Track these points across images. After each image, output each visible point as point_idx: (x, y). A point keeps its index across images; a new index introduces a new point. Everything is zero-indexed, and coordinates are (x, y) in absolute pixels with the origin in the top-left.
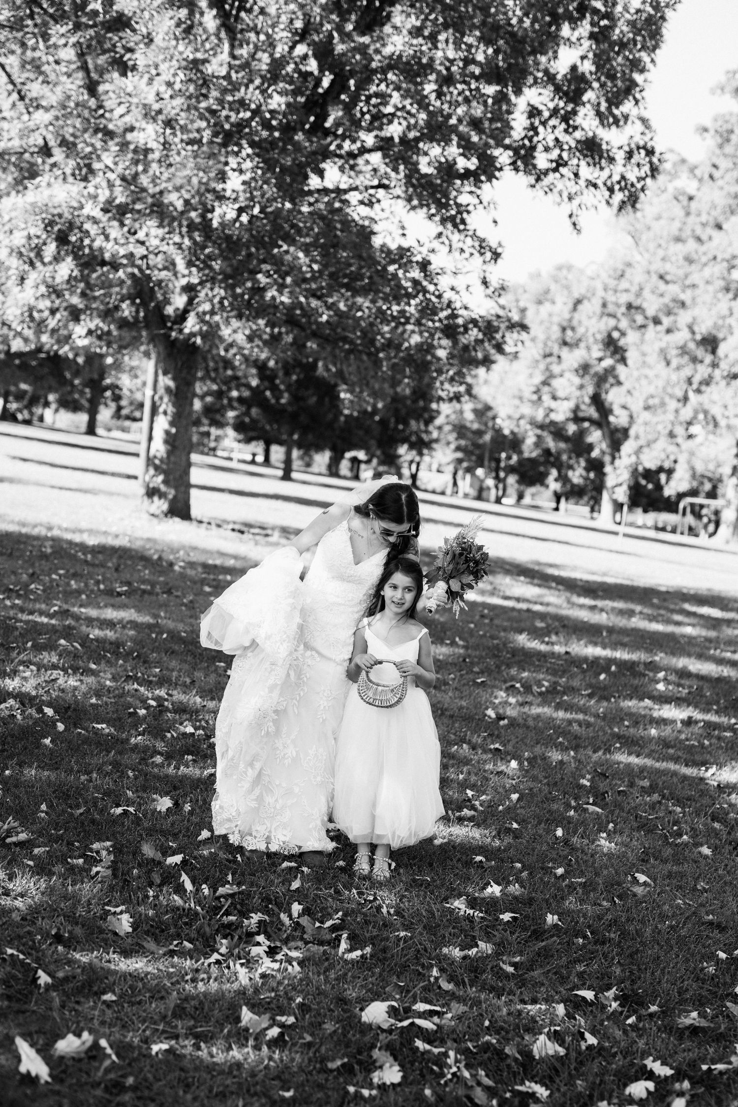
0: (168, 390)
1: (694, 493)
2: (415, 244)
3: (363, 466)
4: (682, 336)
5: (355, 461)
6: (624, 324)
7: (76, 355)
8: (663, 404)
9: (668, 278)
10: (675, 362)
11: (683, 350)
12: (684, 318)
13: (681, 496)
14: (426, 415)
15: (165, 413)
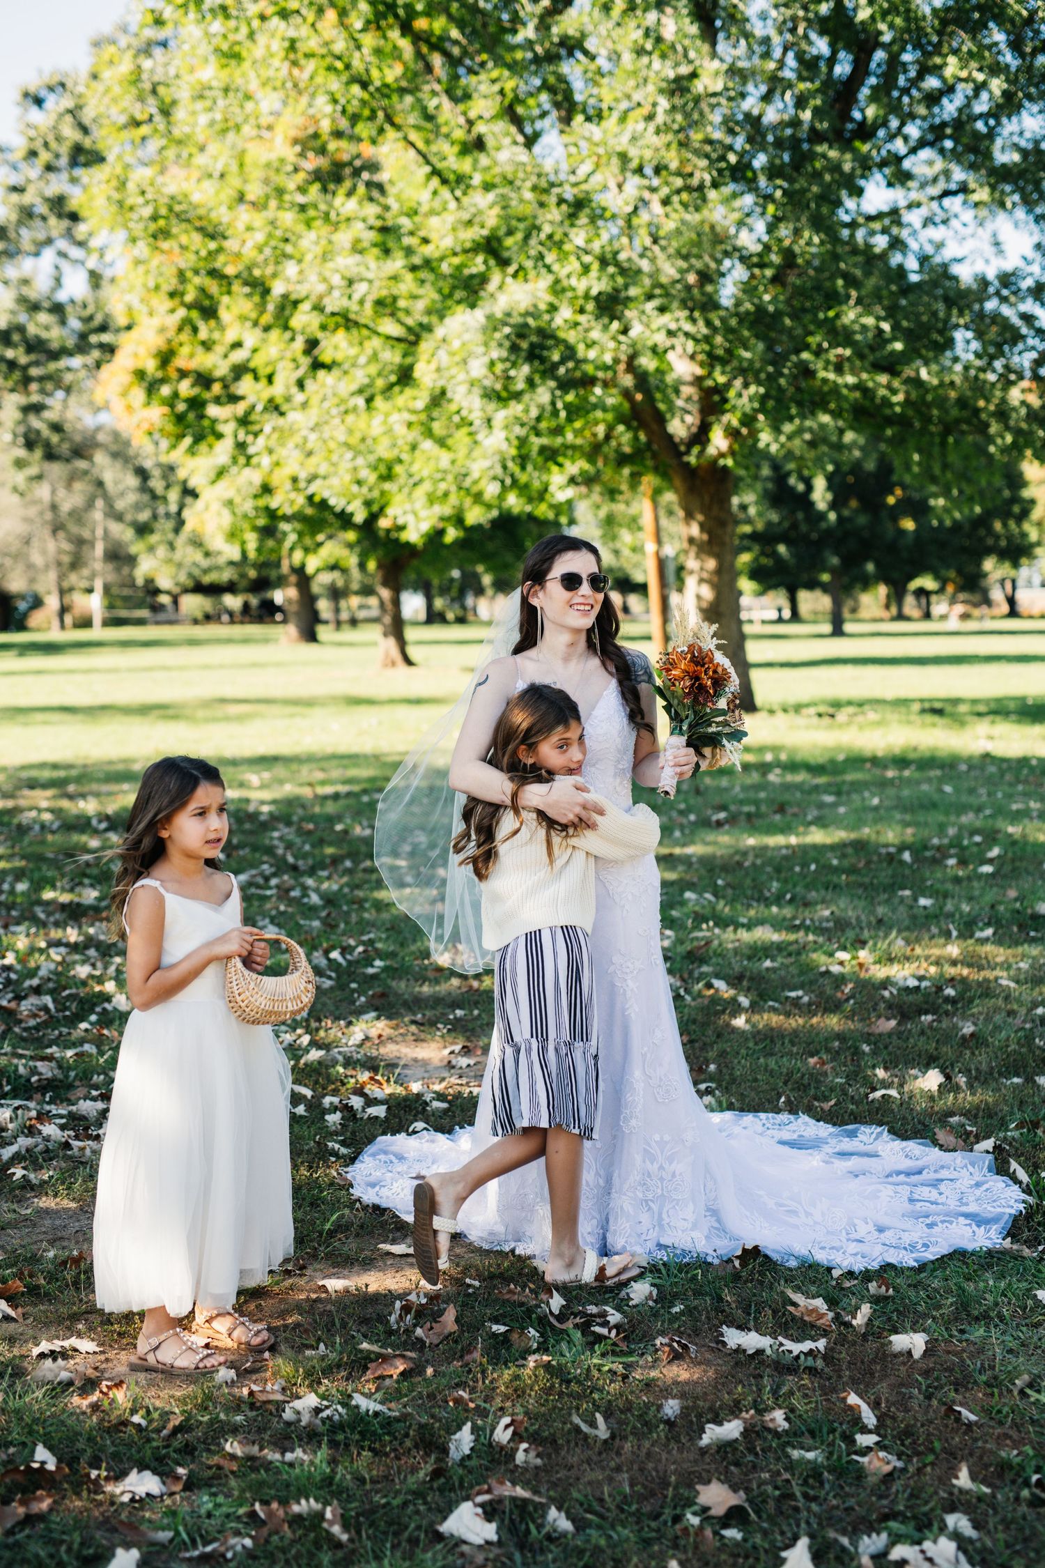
2: (1021, 264)
3: (934, 598)
5: (921, 593)
7: (557, 515)
14: (1016, 509)
15: (695, 572)
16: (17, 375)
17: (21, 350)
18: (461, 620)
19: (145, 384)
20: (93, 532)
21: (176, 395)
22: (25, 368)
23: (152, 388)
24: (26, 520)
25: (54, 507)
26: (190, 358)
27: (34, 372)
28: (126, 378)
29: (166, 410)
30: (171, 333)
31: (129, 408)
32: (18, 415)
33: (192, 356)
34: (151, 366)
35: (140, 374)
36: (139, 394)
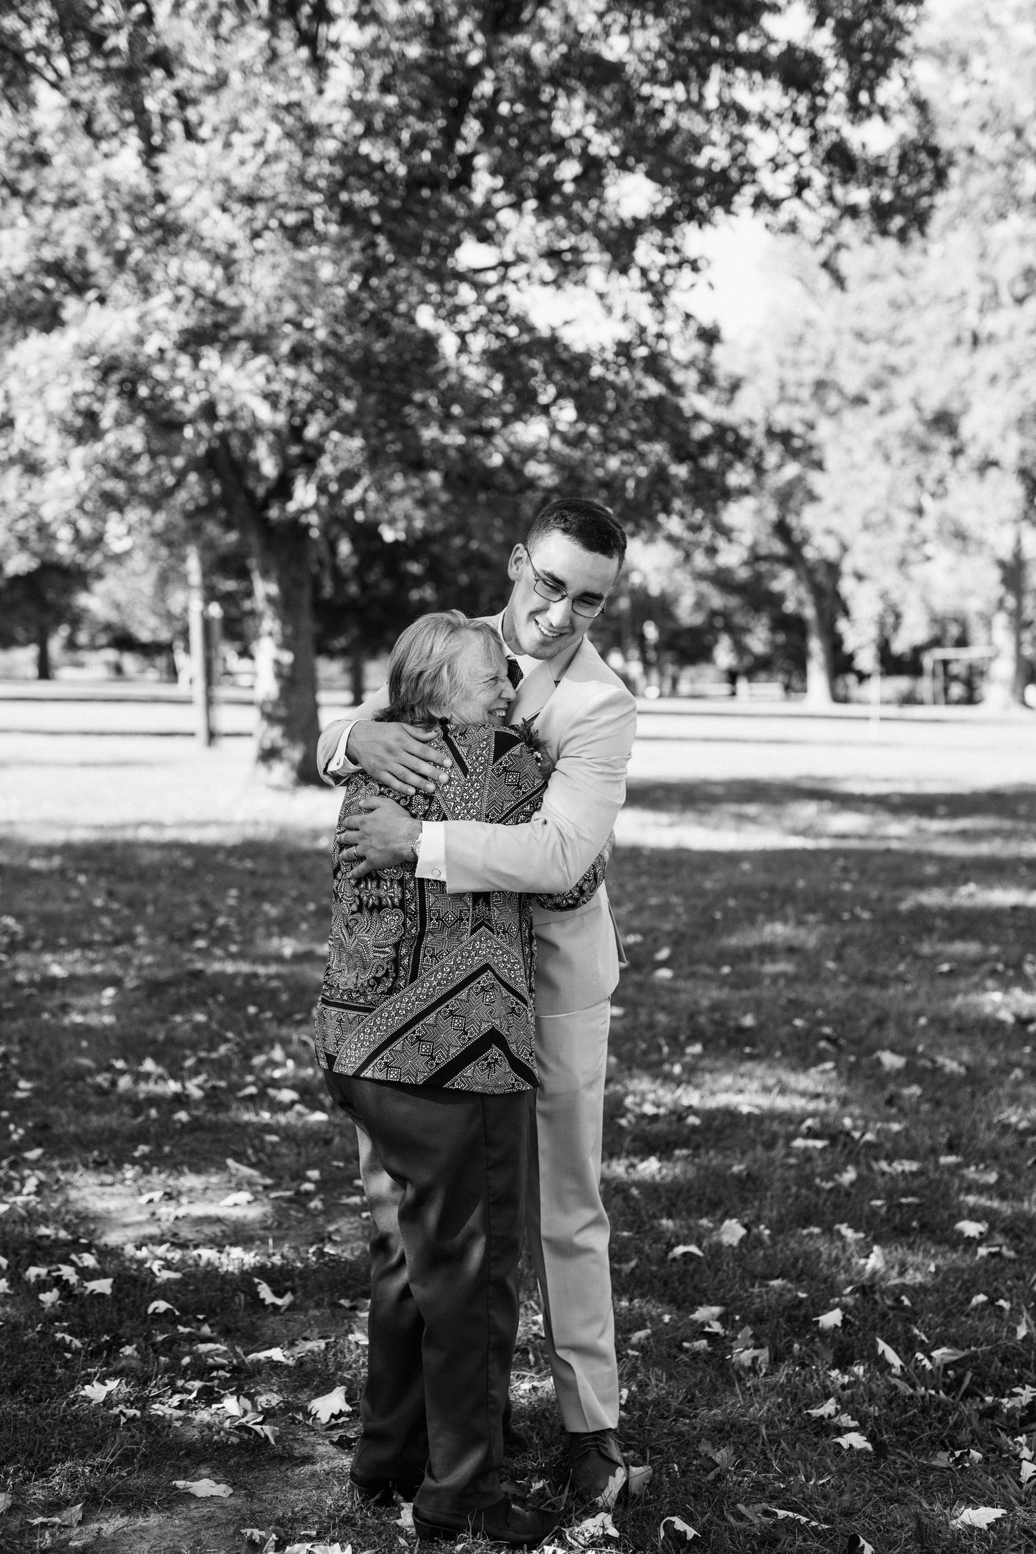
0: (270, 599)
1: (936, 642)
4: (904, 417)
6: (811, 412)
8: (888, 520)
9: (869, 334)
10: (897, 456)
11: (907, 438)
12: (901, 390)
13: (918, 651)
15: (270, 634)
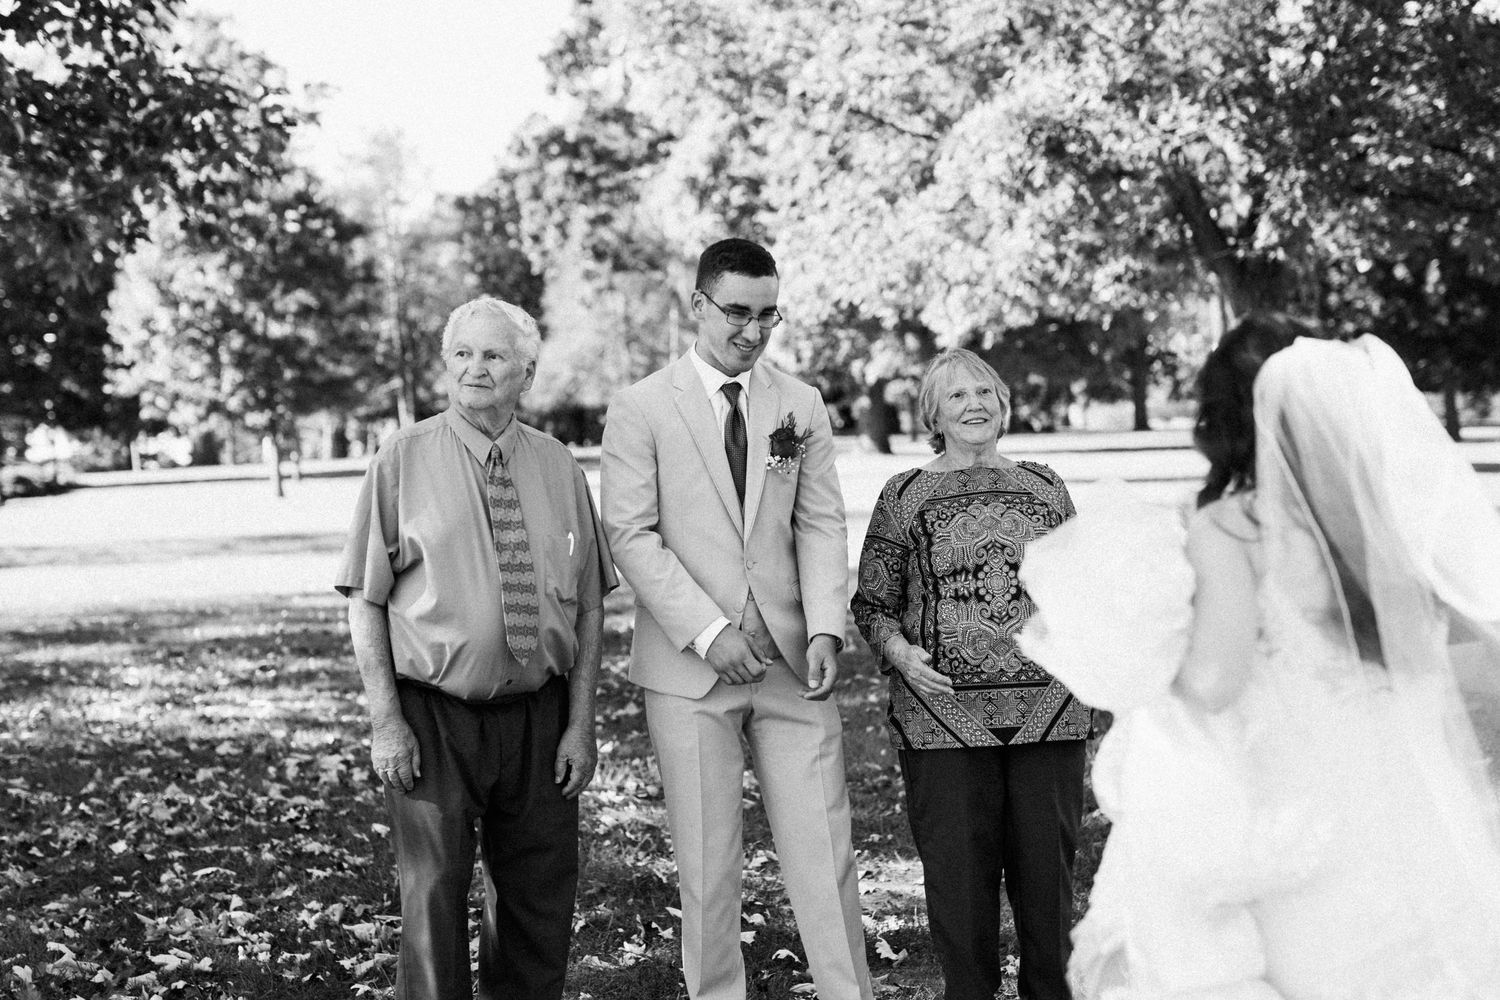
16: (586, 187)
17: (589, 161)
18: (1048, 429)
19: (697, 192)
20: (668, 344)
21: (726, 202)
22: (594, 179)
23: (704, 195)
24: (601, 333)
25: (627, 319)
26: (742, 164)
27: (604, 183)
28: (678, 186)
29: (718, 217)
30: (724, 138)
31: (681, 217)
32: (586, 228)
33: (744, 163)
34: (703, 173)
35: (692, 182)
36: (690, 202)
